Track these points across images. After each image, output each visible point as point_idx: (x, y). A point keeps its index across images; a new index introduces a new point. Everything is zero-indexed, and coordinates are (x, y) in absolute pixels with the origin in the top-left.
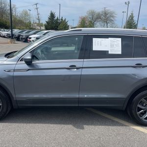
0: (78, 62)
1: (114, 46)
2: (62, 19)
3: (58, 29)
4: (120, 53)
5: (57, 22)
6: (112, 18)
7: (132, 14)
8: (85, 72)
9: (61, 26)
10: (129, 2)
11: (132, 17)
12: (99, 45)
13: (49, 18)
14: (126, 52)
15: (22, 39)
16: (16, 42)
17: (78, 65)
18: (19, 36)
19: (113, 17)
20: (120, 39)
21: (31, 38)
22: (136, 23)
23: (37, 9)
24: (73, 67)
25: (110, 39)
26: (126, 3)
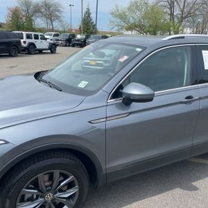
6: (57, 13)
7: (88, 9)
11: (88, 13)
19: (59, 11)
22: (95, 23)
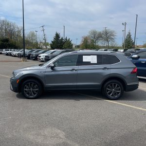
0: (76, 67)
1: (93, 59)
2: (66, 39)
3: (63, 47)
4: (96, 62)
5: (62, 42)
7: (129, 33)
8: (79, 72)
9: (65, 45)
10: (125, 23)
12: (86, 59)
13: (54, 39)
14: (99, 63)
15: (32, 57)
16: (28, 60)
17: (76, 69)
18: (30, 55)
20: (96, 56)
21: (40, 57)
23: (43, 30)
24: (73, 70)
25: (91, 56)
26: (123, 24)
